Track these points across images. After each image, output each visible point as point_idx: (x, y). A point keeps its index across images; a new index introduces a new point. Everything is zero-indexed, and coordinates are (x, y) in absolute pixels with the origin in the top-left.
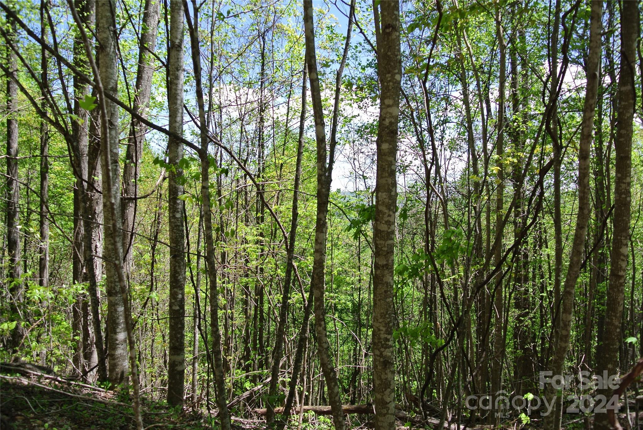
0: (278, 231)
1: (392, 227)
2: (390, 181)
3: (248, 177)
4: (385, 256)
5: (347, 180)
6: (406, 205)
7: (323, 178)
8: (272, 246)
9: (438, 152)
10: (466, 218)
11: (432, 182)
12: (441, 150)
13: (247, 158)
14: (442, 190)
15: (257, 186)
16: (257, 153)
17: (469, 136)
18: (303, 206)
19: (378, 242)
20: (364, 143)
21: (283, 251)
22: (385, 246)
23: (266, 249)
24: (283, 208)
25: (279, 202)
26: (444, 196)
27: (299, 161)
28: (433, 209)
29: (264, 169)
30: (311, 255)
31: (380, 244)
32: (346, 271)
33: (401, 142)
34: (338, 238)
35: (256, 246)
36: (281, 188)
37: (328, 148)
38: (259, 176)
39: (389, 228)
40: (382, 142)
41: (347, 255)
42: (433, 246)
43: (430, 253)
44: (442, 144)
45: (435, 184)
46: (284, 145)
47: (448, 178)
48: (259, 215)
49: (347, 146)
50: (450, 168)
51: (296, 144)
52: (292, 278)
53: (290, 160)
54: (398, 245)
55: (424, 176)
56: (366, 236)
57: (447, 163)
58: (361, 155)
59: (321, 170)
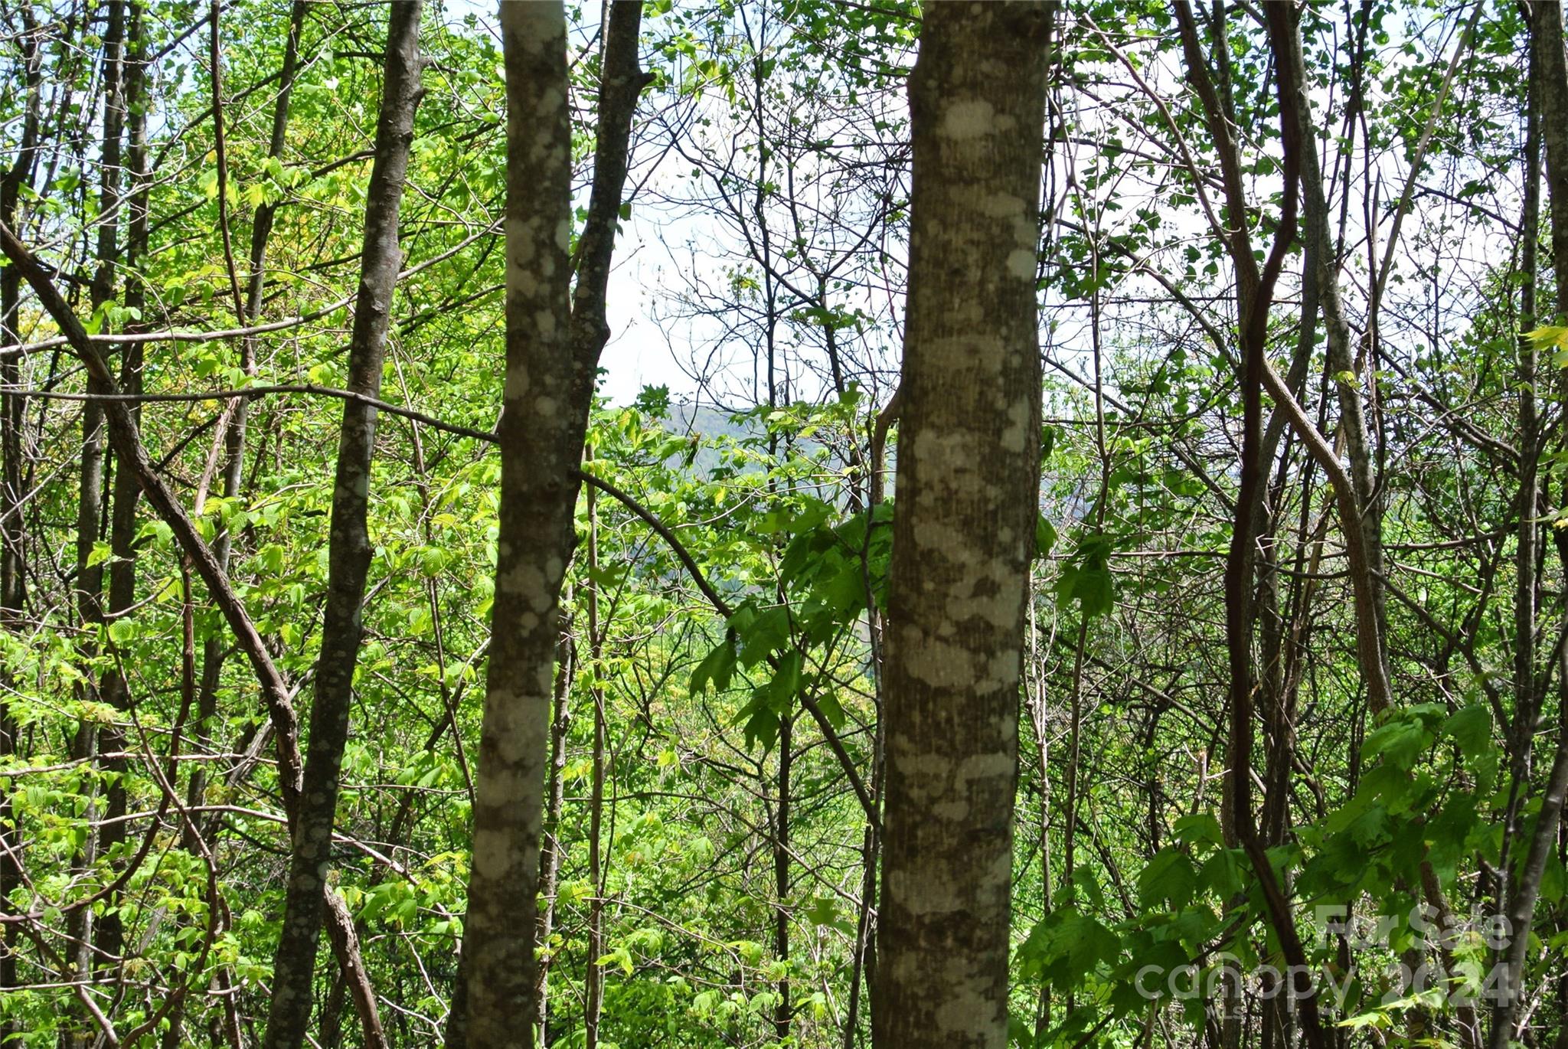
0: (228, 667)
1: (1004, 665)
2: (994, 353)
3: (26, 289)
4: (952, 856)
5: (711, 327)
6: (1102, 505)
7: (546, 322)
8: (183, 772)
9: (1326, 152)
10: (1504, 598)
11: (1276, 360)
12: (1345, 149)
13: (26, 160)
14: (1350, 414)
15: (90, 353)
16: (98, 131)
17: (1533, 50)
18: (403, 502)
19: (907, 766)
20: (834, 80)
21: (264, 808)
22: (950, 794)
23: (145, 790)
24: (267, 511)
25: (244, 467)
26: (1358, 456)
27: (382, 192)
28: (1285, 544)
29: (139, 237)
30: (453, 837)
31: (923, 779)
32: (690, 947)
33: (1079, 82)
34: (643, 720)
35: (73, 771)
36: (262, 374)
37: (584, 106)
38: (101, 291)
39: (982, 672)
40: (948, 91)
41: (702, 843)
42: (1279, 789)
43: (1255, 849)
44: (1355, 106)
45: (1297, 378)
46: (287, 73)
47: (1388, 332)
48: (102, 554)
49: (713, 102)
50: (1404, 266)
51: (366, 70)
52: (320, 987)
53: (320, 187)
54: (1049, 776)
55: (1228, 312)
56: (827, 714)
57: (1384, 231)
58: (808, 162)
59: (533, 266)
